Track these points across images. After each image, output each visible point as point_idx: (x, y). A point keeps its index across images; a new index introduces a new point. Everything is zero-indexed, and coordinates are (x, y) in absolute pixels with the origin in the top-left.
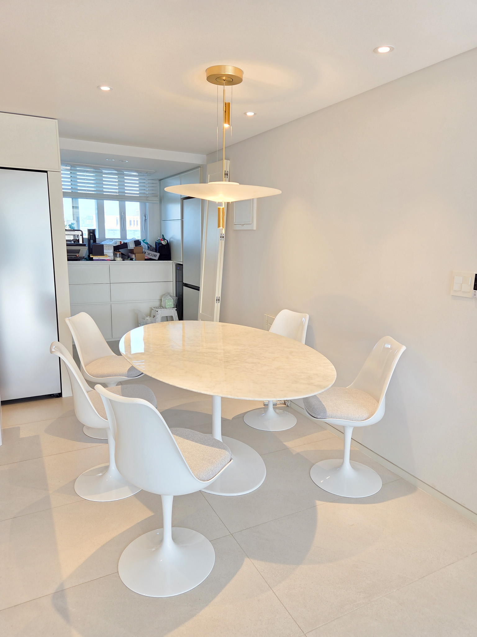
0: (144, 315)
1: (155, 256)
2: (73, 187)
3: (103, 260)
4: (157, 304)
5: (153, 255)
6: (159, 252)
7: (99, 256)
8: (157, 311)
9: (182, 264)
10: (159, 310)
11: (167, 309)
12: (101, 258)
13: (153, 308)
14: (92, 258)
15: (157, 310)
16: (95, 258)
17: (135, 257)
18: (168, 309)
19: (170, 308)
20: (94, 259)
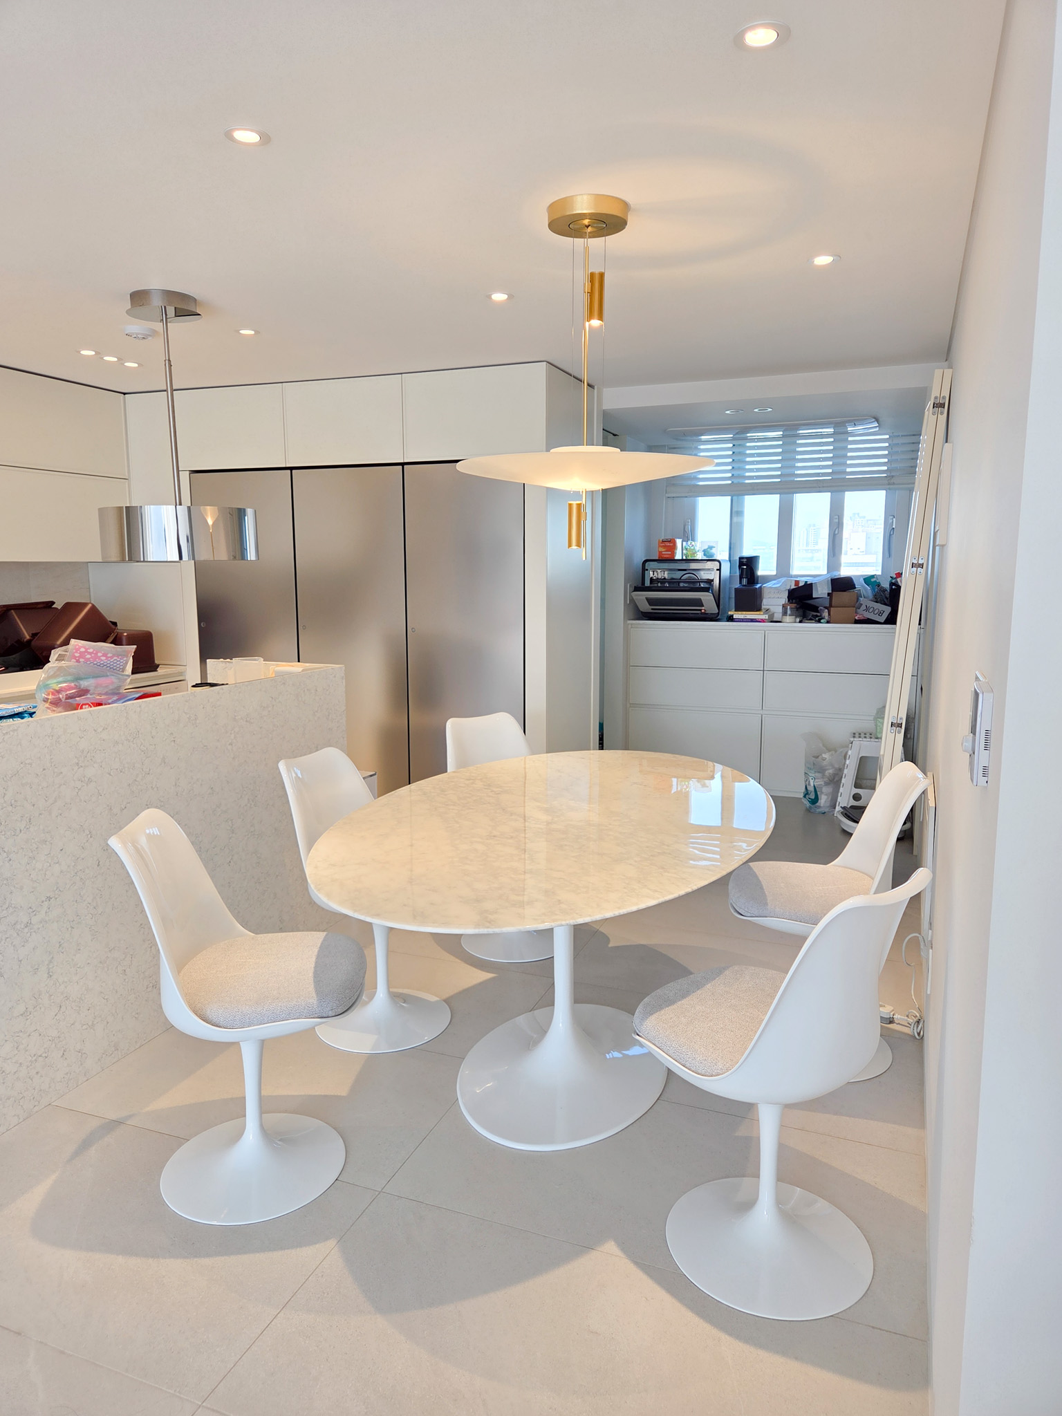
2: (736, 473)
3: (752, 620)
5: (876, 612)
6: (890, 605)
7: (744, 613)
8: (852, 743)
10: (860, 740)
12: (749, 617)
14: (732, 616)
16: (737, 615)
17: (829, 614)
20: (734, 617)
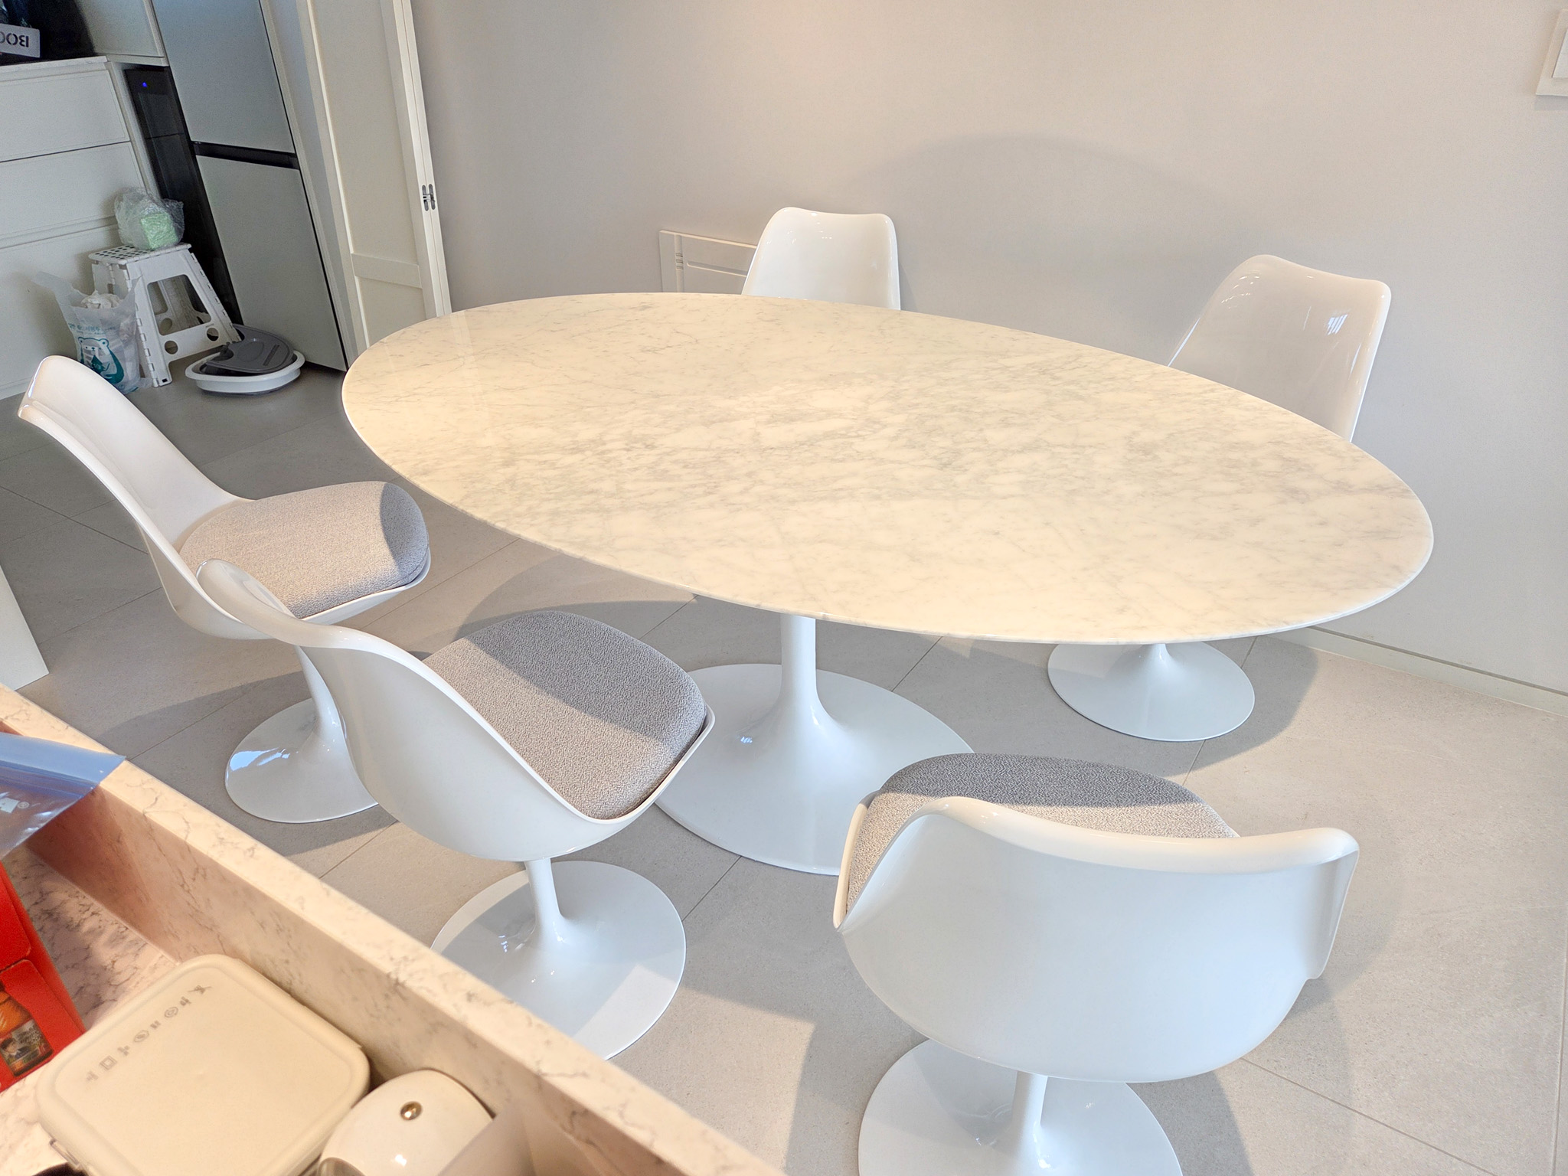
0: (76, 291)
1: (21, 41)
4: (98, 237)
5: (12, 39)
6: (32, 24)
8: (123, 267)
9: (164, 64)
10: (130, 260)
11: (152, 254)
13: (92, 256)
15: (123, 262)
18: (163, 252)
19: (168, 247)
